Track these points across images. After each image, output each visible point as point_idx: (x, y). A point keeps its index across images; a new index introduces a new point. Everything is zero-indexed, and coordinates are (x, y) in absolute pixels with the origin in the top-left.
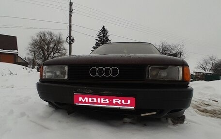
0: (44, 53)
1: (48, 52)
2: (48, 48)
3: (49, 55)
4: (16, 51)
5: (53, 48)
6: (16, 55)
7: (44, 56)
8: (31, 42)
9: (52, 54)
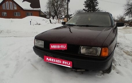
0: (55, 8)
1: (57, 7)
2: (57, 5)
3: (57, 9)
4: (40, 9)
5: (60, 5)
6: (40, 11)
7: (55, 10)
8: (48, 2)
9: (59, 9)
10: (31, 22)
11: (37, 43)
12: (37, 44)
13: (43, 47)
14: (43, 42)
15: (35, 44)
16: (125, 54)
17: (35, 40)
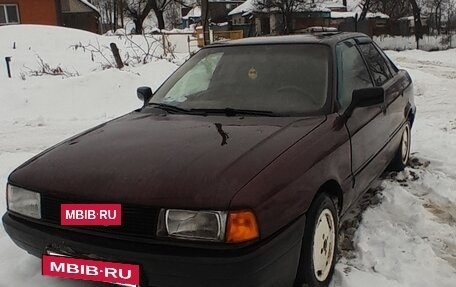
10: (8, 59)
11: (19, 200)
12: (18, 204)
13: (39, 216)
14: (38, 194)
15: (11, 204)
16: (432, 216)
17: (10, 186)
